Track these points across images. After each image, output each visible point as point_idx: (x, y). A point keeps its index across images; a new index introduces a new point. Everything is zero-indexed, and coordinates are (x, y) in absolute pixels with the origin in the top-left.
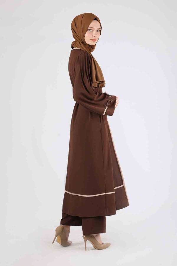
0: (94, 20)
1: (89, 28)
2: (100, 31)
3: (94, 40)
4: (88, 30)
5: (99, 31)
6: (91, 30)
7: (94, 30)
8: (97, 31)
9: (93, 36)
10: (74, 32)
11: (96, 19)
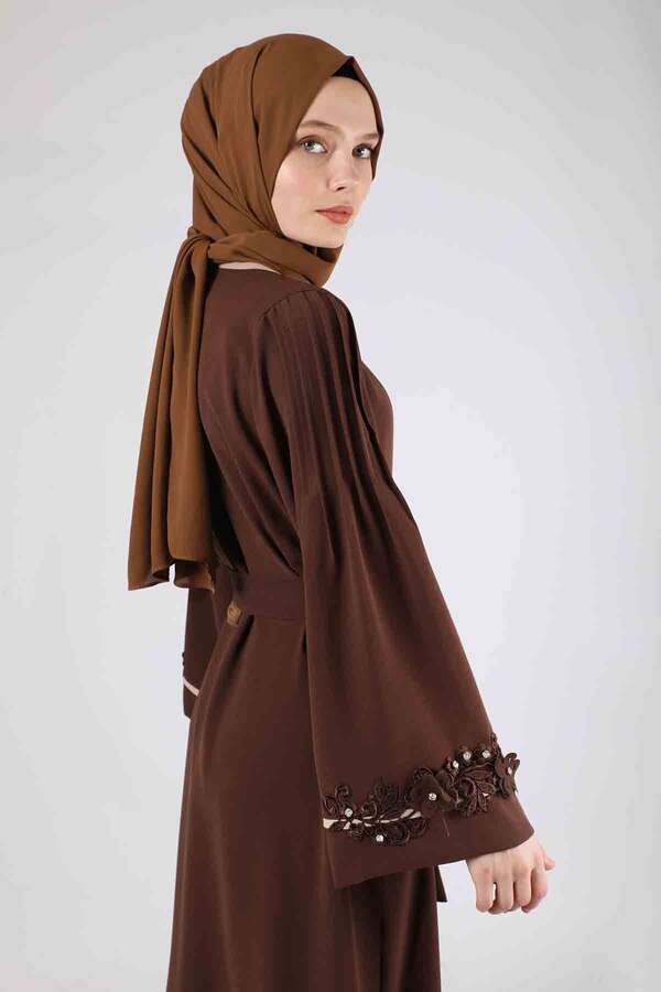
0: (336, 74)
1: (301, 133)
2: (374, 153)
3: (339, 213)
4: (300, 143)
5: (366, 153)
6: (317, 148)
7: (334, 148)
8: (357, 152)
9: (334, 185)
10: (201, 162)
11: (352, 67)
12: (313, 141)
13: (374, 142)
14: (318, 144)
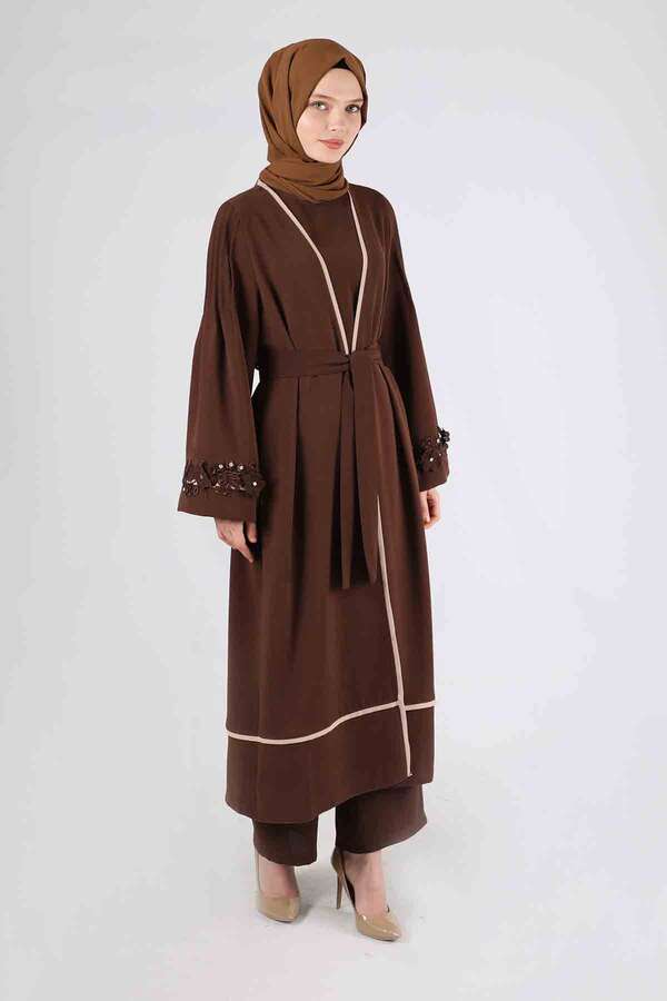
0: (336, 67)
1: (312, 100)
3: (335, 144)
4: (311, 105)
5: (355, 109)
6: (323, 107)
7: (331, 108)
8: (349, 109)
9: (330, 128)
11: (345, 63)
12: (319, 104)
13: (360, 104)
14: (323, 105)
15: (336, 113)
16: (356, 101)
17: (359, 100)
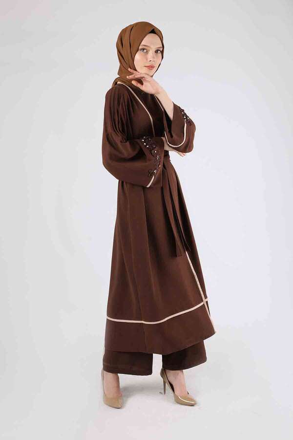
0: (150, 33)
1: (141, 47)
3: (151, 67)
4: (140, 50)
5: (159, 52)
7: (149, 51)
8: (157, 52)
9: (149, 60)
11: (154, 31)
12: (144, 49)
13: (161, 49)
14: (145, 50)
15: (151, 53)
16: (160, 48)
17: (161, 47)
